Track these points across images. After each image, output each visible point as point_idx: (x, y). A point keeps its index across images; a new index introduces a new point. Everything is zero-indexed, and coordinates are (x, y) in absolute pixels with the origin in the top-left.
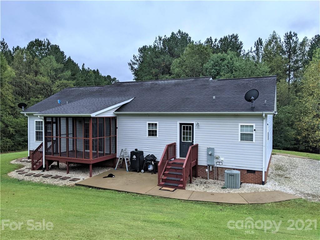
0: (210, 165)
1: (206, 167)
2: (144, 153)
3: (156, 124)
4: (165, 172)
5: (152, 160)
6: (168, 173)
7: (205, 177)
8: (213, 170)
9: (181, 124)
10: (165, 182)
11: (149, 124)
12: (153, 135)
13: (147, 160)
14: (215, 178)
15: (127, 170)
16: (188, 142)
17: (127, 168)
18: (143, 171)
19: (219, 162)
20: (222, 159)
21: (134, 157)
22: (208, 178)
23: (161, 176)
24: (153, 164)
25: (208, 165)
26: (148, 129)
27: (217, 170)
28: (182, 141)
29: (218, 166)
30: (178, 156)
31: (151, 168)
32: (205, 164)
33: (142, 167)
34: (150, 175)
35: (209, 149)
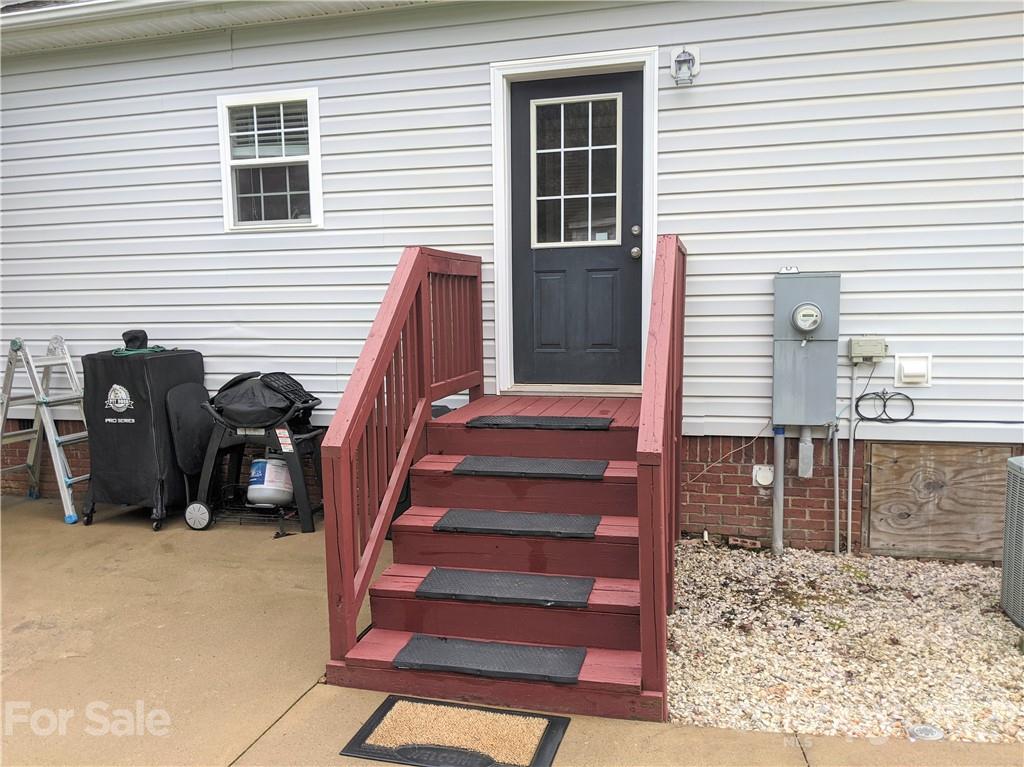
0: (800, 428)
1: (757, 448)
2: (210, 365)
3: (297, 112)
4: (403, 521)
5: (270, 420)
6: (439, 531)
7: (745, 530)
8: (823, 471)
9: (521, 90)
10: (408, 628)
11: (240, 117)
12: (276, 211)
13: (235, 420)
14: (844, 538)
15: (69, 510)
16: (589, 243)
17: (66, 495)
18: (197, 513)
19: (883, 397)
20: (912, 367)
21: (119, 397)
22: (779, 544)
23: (365, 560)
24: (287, 446)
25: (779, 429)
26: (227, 163)
27: (863, 471)
28: (535, 244)
29: (867, 431)
30: (500, 372)
31: (270, 484)
32: (743, 420)
33: (195, 479)
34: (260, 541)
35: (787, 288)
